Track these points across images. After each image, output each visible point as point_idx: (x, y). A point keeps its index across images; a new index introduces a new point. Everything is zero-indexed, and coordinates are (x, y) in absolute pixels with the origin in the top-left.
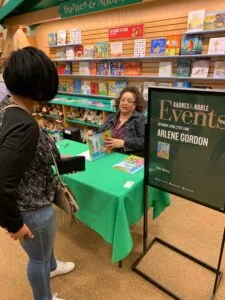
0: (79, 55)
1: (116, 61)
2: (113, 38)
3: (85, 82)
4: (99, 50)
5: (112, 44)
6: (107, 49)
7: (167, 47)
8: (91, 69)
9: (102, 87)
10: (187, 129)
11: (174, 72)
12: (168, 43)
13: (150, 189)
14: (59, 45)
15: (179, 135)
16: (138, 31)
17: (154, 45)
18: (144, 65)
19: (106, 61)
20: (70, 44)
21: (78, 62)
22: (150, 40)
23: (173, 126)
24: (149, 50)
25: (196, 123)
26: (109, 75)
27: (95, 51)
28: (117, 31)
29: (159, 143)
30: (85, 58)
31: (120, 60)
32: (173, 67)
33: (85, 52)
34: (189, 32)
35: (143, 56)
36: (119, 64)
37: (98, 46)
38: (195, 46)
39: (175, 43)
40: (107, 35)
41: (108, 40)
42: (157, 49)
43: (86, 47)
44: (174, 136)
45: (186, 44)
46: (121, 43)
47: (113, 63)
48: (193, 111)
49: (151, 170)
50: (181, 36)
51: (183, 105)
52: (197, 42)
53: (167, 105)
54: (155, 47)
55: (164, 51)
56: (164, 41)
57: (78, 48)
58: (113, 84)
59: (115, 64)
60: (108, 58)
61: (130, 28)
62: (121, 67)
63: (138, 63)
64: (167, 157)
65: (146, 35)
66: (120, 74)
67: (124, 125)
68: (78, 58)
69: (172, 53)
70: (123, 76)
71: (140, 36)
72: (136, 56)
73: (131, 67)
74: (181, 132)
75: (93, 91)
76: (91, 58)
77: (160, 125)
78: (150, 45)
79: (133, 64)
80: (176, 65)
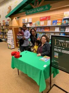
0: (31, 25)
2: (41, 20)
4: (37, 24)
5: (41, 22)
6: (39, 23)
7: (58, 23)
10: (64, 48)
11: (60, 30)
12: (58, 21)
13: (52, 68)
14: (25, 22)
15: (61, 50)
16: (49, 18)
17: (53, 22)
18: (50, 28)
20: (29, 22)
21: (30, 27)
22: (52, 21)
23: (59, 48)
24: (52, 24)
25: (66, 47)
26: (40, 31)
27: (36, 24)
28: (42, 18)
29: (55, 52)
31: (43, 27)
33: (33, 25)
34: (64, 18)
35: (50, 25)
38: (66, 22)
39: (60, 21)
40: (39, 19)
41: (39, 21)
42: (54, 23)
43: (33, 23)
44: (60, 51)
45: (63, 22)
46: (43, 22)
47: (41, 28)
48: (66, 43)
49: (52, 61)
50: (62, 19)
51: (62, 41)
52: (67, 21)
53: (57, 41)
54: (54, 22)
56: (57, 21)
57: (31, 23)
60: (39, 26)
61: (46, 17)
62: (43, 29)
64: (57, 57)
65: (51, 19)
66: (43, 31)
68: (31, 26)
69: (59, 24)
70: (44, 31)
71: (49, 19)
72: (48, 25)
73: (46, 29)
74: (62, 49)
76: (34, 26)
77: (55, 47)
78: (52, 22)
79: (47, 28)
80: (60, 28)
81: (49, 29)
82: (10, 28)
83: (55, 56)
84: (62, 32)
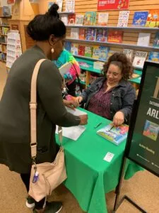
0: (72, 22)
1: (101, 28)
2: (100, 9)
3: (75, 45)
4: (89, 19)
5: (100, 14)
6: (95, 18)
7: (149, 19)
8: (80, 34)
9: (88, 50)
11: (151, 42)
12: (150, 16)
16: (124, 3)
17: (136, 17)
18: (125, 34)
19: (93, 28)
20: (66, 11)
21: (70, 28)
22: (133, 12)
24: (132, 21)
26: (95, 41)
27: (85, 19)
28: (105, 3)
29: (148, 121)
30: (76, 25)
31: (106, 29)
32: (151, 38)
33: (77, 20)
35: (125, 26)
36: (104, 32)
37: (88, 15)
39: (156, 16)
40: (96, 6)
41: (96, 10)
42: (139, 21)
43: (77, 16)
46: (107, 14)
55: (145, 23)
56: (146, 13)
57: (71, 16)
58: (96, 48)
59: (100, 31)
60: (95, 26)
62: (105, 35)
63: (120, 33)
64: (155, 138)
65: (130, 8)
66: (104, 40)
67: (110, 92)
68: (70, 25)
70: (106, 42)
71: (125, 8)
72: (119, 26)
73: (114, 35)
75: (80, 53)
76: (81, 25)
77: (151, 103)
78: (132, 17)
79: (116, 33)
80: (154, 36)
81: (120, 38)
82: (12, 25)
83: (145, 133)
84: (156, 48)
